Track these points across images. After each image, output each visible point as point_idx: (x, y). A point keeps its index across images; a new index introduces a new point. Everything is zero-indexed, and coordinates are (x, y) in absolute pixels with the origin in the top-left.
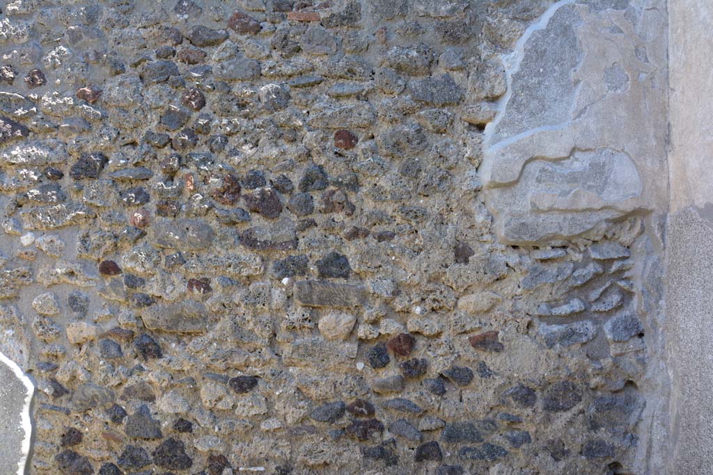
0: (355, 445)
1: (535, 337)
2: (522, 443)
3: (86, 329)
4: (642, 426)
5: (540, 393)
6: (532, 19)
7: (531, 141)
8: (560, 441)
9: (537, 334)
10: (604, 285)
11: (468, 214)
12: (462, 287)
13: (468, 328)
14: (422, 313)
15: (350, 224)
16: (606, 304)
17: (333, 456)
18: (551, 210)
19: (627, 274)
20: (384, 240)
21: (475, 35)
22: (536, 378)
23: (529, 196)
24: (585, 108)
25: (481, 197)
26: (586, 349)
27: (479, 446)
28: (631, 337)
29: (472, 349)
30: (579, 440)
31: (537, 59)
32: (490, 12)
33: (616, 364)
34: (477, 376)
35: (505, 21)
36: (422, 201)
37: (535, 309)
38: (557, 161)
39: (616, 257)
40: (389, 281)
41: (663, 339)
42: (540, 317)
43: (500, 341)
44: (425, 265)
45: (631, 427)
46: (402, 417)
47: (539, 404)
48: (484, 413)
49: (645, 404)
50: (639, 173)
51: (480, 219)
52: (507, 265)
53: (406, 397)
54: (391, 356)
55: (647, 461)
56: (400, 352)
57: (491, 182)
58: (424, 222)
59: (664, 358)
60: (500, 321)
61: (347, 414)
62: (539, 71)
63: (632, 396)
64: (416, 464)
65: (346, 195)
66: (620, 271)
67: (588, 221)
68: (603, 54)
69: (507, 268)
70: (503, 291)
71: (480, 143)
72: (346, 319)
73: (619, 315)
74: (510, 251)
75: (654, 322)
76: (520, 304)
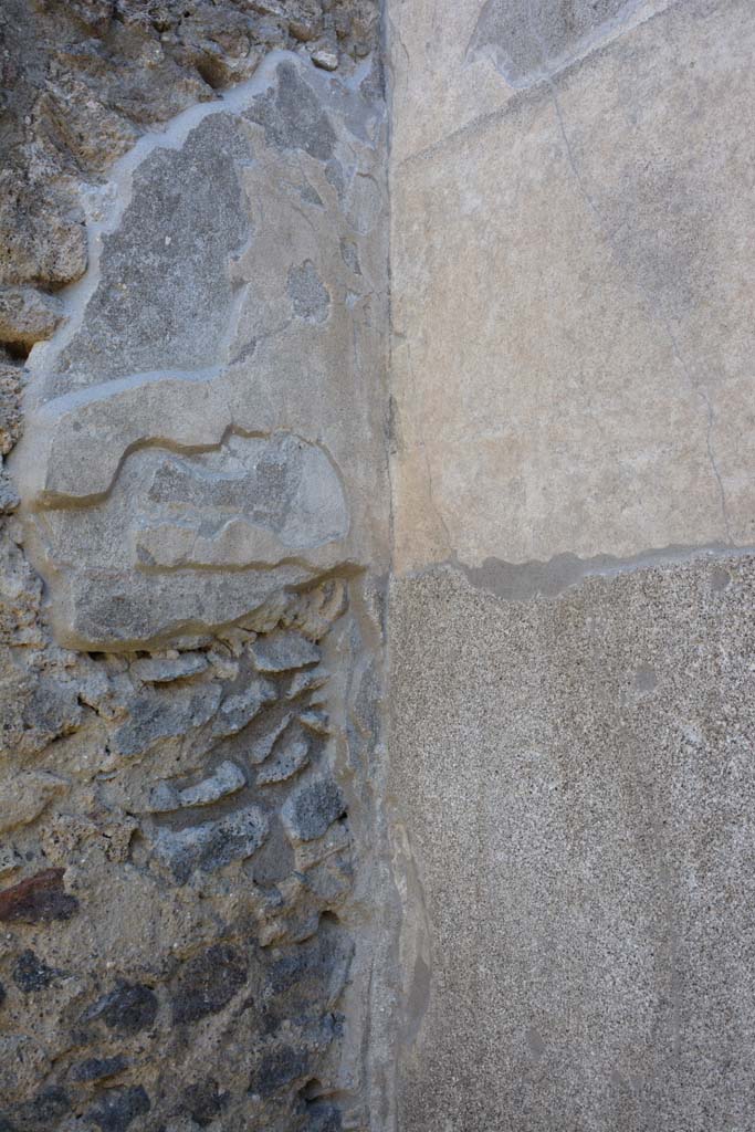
1: (148, 863)
2: (130, 1118)
4: (350, 993)
5: (165, 989)
6: (150, 123)
7: (142, 400)
8: (211, 1080)
9: (152, 856)
10: (277, 724)
16: (283, 764)
18: (181, 565)
21: (15, 116)
22: (155, 958)
23: (134, 530)
24: (253, 343)
25: (15, 531)
26: (251, 868)
28: (329, 825)
30: (246, 1064)
31: (160, 214)
32: (54, 72)
33: (306, 887)
34: (14, 993)
35: (92, 105)
37: (144, 799)
38: (194, 452)
39: (300, 665)
41: (384, 821)
42: (156, 816)
43: (68, 890)
45: (332, 1000)
47: (165, 1015)
48: (36, 1079)
49: (353, 951)
50: (344, 491)
51: (11, 587)
52: (80, 701)
57: (45, 494)
59: (387, 857)
60: (65, 843)
62: (163, 240)
63: (331, 940)
66: (306, 693)
67: (254, 591)
68: (288, 237)
69: (79, 709)
70: (70, 764)
71: (17, 391)
73: (306, 783)
74: (86, 665)
75: (367, 788)
76: (113, 794)
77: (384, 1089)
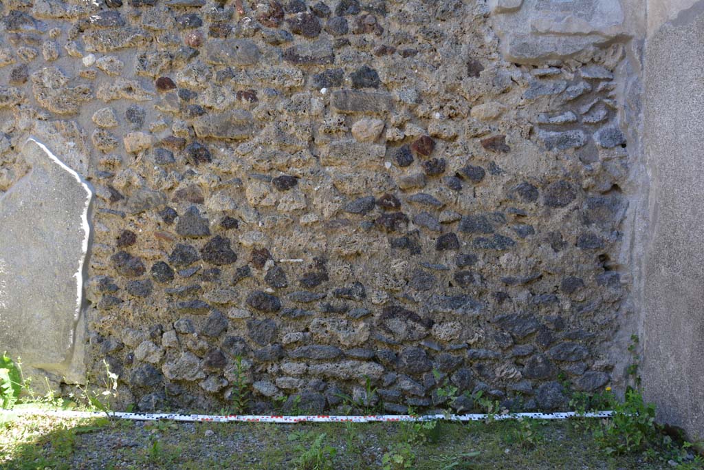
0: (384, 237)
1: (536, 141)
2: (527, 235)
3: (143, 139)
4: (626, 222)
5: (541, 191)
8: (559, 233)
9: (538, 139)
10: (592, 101)
11: (478, 36)
12: (474, 97)
13: (480, 132)
14: (441, 118)
15: (379, 43)
16: (595, 117)
17: (365, 245)
18: (548, 33)
19: (611, 94)
20: (408, 56)
22: (538, 176)
23: (530, 20)
25: (489, 22)
26: (579, 153)
27: (489, 236)
28: (616, 146)
29: (483, 150)
30: (574, 233)
33: (604, 168)
34: (488, 174)
36: (439, 25)
37: (535, 118)
39: (602, 77)
40: (413, 90)
41: (642, 146)
42: (540, 124)
43: (507, 143)
44: (443, 77)
45: (617, 224)
46: (424, 211)
47: (541, 200)
48: (495, 206)
49: (628, 204)
50: (621, 5)
51: (488, 39)
52: (512, 79)
53: (427, 192)
54: (415, 157)
55: (631, 252)
56: (422, 152)
57: (498, 7)
58: (442, 42)
59: (643, 162)
60: (506, 127)
61: (377, 207)
63: (617, 199)
64: (438, 252)
65: (376, 18)
66: (605, 91)
67: (579, 43)
69: (511, 81)
70: (509, 101)
72: (376, 123)
73: (605, 127)
74: (514, 67)
75: (635, 132)
76: (523, 113)
77: (640, 267)
